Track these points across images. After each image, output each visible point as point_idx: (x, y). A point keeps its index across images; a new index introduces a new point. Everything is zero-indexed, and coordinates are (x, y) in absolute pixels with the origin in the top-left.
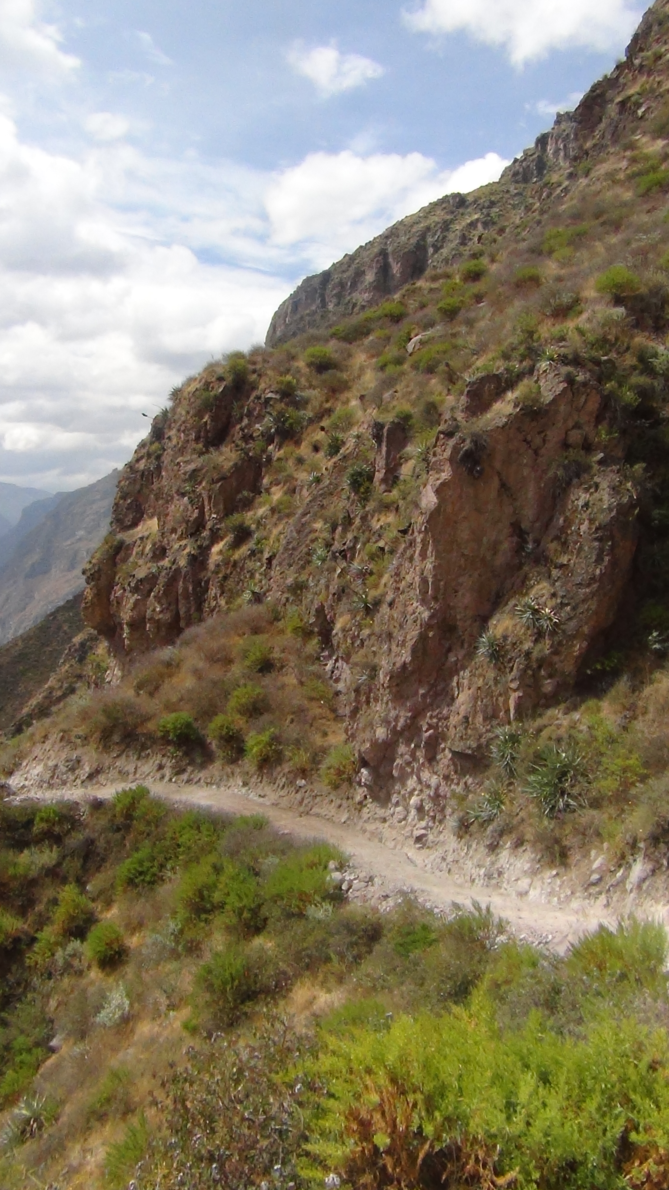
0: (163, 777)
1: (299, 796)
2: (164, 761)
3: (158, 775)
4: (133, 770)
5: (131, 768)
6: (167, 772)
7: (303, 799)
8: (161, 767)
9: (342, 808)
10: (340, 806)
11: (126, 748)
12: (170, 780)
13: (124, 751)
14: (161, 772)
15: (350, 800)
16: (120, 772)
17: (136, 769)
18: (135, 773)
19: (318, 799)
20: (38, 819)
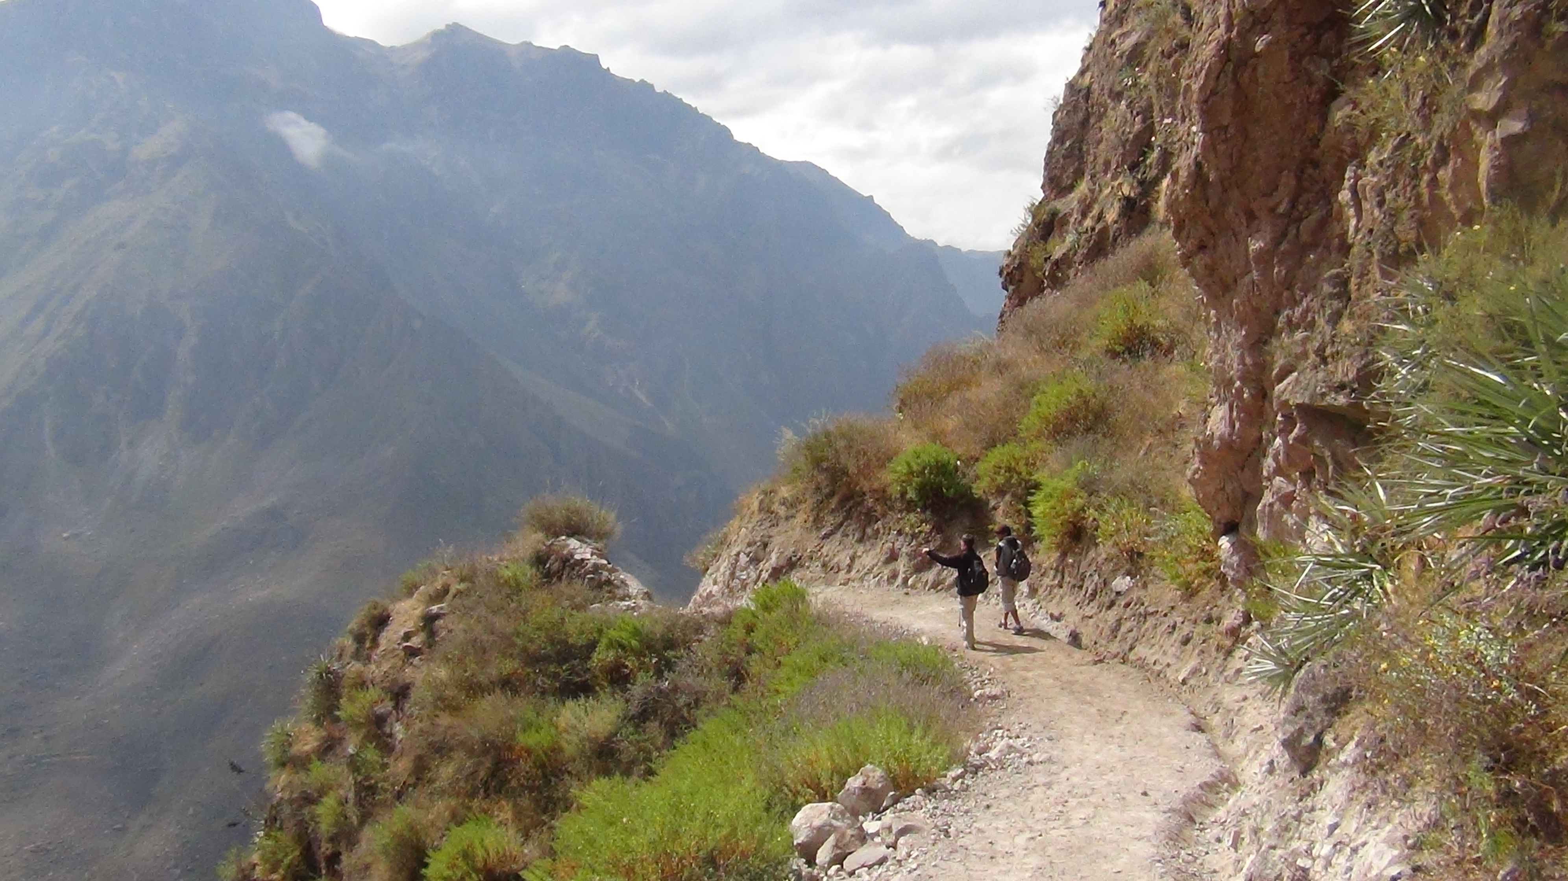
0: (894, 576)
1: (1111, 616)
2: (897, 545)
3: (886, 572)
4: (848, 561)
5: (843, 559)
6: (902, 565)
7: (1119, 623)
8: (893, 557)
9: (1190, 646)
10: (1186, 641)
11: (846, 519)
12: (905, 580)
13: (841, 525)
14: (891, 567)
15: (1214, 625)
16: (824, 565)
17: (853, 559)
18: (850, 568)
19: (1151, 621)
20: (604, 641)
